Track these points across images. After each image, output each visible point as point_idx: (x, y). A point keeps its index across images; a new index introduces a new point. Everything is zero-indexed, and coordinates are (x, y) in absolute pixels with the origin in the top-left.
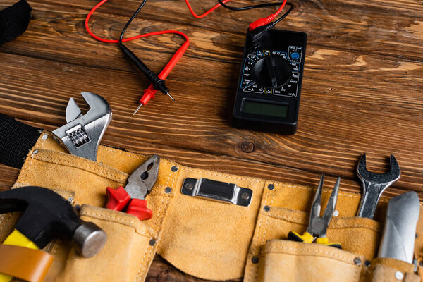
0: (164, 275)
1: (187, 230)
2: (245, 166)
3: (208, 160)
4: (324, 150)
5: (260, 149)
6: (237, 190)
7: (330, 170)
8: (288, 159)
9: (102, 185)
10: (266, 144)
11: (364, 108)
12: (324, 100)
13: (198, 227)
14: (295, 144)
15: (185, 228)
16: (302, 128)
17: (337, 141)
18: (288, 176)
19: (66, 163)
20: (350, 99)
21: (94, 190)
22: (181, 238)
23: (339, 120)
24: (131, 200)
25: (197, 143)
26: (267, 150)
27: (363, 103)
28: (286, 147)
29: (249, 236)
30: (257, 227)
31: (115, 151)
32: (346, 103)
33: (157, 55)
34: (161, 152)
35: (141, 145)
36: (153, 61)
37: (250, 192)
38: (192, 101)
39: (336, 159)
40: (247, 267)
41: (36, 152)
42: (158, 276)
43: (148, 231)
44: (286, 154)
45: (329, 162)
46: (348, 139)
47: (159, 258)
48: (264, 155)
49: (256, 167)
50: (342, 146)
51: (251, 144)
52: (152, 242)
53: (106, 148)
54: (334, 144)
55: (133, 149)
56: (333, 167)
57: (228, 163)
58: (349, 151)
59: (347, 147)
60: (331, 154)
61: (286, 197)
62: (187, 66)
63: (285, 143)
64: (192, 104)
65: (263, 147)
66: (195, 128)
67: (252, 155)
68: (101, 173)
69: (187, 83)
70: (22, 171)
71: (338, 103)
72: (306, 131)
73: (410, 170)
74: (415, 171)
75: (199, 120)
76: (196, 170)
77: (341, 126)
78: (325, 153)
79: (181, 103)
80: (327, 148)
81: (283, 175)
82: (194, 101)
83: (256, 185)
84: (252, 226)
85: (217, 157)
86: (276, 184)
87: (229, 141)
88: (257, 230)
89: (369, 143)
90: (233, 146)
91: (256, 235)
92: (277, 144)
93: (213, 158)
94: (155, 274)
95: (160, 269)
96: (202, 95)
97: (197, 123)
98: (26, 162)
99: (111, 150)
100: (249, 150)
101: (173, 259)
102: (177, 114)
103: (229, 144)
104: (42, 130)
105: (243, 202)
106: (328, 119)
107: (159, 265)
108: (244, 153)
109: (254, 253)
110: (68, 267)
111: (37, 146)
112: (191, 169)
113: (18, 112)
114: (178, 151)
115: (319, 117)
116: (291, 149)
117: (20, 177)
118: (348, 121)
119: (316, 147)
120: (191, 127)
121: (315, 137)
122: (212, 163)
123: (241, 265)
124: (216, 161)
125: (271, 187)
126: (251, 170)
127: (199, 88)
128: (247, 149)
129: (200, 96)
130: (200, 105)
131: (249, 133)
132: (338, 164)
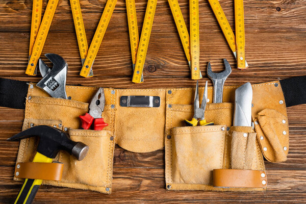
0: (122, 155)
1: (129, 128)
2: (152, 81)
5: (159, 68)
6: (151, 99)
8: (176, 72)
9: (75, 112)
11: (216, 29)
13: (135, 125)
14: (178, 61)
15: (128, 127)
18: (178, 83)
19: (50, 103)
20: (206, 24)
21: (71, 116)
22: (127, 134)
24: (94, 120)
25: (122, 72)
26: (163, 69)
28: (174, 64)
29: (163, 124)
30: (167, 118)
31: (76, 87)
32: (204, 27)
34: (102, 82)
37: (158, 98)
38: (112, 44)
40: (165, 142)
41: (30, 98)
42: (119, 156)
43: (108, 133)
44: (174, 68)
46: (209, 52)
47: (117, 146)
48: (162, 72)
49: (159, 80)
50: (206, 57)
51: (153, 67)
52: (112, 139)
53: (70, 87)
55: (86, 83)
59: (209, 57)
61: (179, 96)
63: (172, 61)
64: (113, 46)
65: (161, 67)
66: (118, 62)
67: (155, 74)
68: (73, 106)
70: (26, 111)
75: (120, 56)
76: (125, 90)
81: (175, 83)
82: (114, 44)
83: (161, 93)
84: (164, 117)
86: (172, 90)
88: (167, 120)
89: (221, 52)
91: (167, 123)
92: (168, 63)
94: (117, 155)
95: (119, 152)
96: (118, 39)
97: (119, 59)
98: (27, 105)
99: (73, 87)
100: (153, 70)
101: (125, 146)
102: (106, 55)
104: (29, 82)
105: (156, 105)
107: (118, 149)
108: (151, 73)
109: (168, 134)
110: (72, 166)
111: (29, 94)
112: (122, 90)
113: (9, 73)
114: (112, 79)
116: (176, 65)
117: (26, 115)
118: (207, 40)
120: (116, 62)
123: (162, 141)
125: (170, 92)
126: (156, 83)
127: (115, 34)
128: (151, 70)
129: (116, 40)
130: (118, 46)
131: (150, 59)
132: (205, 69)
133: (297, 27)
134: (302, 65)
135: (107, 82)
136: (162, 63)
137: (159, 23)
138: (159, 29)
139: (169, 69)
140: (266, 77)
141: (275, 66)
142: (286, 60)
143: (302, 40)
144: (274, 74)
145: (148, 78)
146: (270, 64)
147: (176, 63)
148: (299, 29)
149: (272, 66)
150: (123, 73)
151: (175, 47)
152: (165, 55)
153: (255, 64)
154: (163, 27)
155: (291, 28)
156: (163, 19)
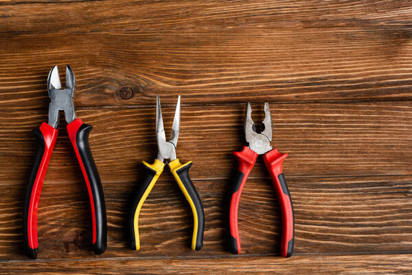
0: (80, 238)
2: (128, 113)
4: (199, 80)
5: (138, 92)
7: (208, 99)
8: (167, 97)
10: (143, 85)
11: (230, 24)
12: (190, 23)
14: (170, 79)
16: (174, 60)
17: (210, 67)
20: (214, 17)
23: (207, 43)
26: (145, 92)
27: (228, 19)
28: (162, 84)
32: (212, 22)
33: (11, 9)
35: (23, 115)
36: (8, 16)
38: (60, 54)
39: (211, 87)
42: (75, 241)
44: (163, 92)
45: (206, 91)
46: (220, 62)
48: (144, 98)
49: (138, 112)
50: (215, 71)
51: (129, 90)
54: (207, 71)
56: (210, 95)
57: (111, 115)
58: (222, 75)
59: (220, 71)
60: (206, 82)
62: (45, 15)
63: (160, 80)
65: (141, 90)
67: (132, 101)
69: (49, 35)
71: (204, 25)
72: (179, 62)
73: (281, 82)
74: (286, 82)
77: (211, 50)
78: (200, 82)
79: (51, 60)
80: (202, 77)
82: (62, 54)
85: (99, 111)
87: (107, 91)
89: (240, 62)
90: (112, 95)
92: (154, 83)
93: (96, 112)
94: (72, 239)
95: (75, 233)
96: (69, 45)
100: (129, 95)
103: (107, 94)
106: (197, 44)
107: (73, 230)
108: (125, 101)
115: (188, 44)
116: (167, 86)
118: (217, 42)
119: (191, 78)
121: (189, 67)
122: (97, 117)
124: (99, 114)
126: (134, 117)
127: (65, 38)
128: (126, 96)
129: (66, 48)
130: (70, 57)
131: (123, 78)
132: (214, 91)
133: (363, 18)
134: (373, 79)
136: (143, 84)
137: (138, 17)
138: (136, 28)
139: (156, 92)
140: (316, 102)
141: (330, 83)
142: (346, 72)
143: (372, 39)
144: (327, 96)
145: (121, 109)
146: (320, 79)
147: (166, 82)
148: (367, 21)
149: (324, 83)
151: (164, 57)
152: (148, 71)
153: (297, 81)
154: (142, 23)
155: (354, 19)
156: (144, 10)
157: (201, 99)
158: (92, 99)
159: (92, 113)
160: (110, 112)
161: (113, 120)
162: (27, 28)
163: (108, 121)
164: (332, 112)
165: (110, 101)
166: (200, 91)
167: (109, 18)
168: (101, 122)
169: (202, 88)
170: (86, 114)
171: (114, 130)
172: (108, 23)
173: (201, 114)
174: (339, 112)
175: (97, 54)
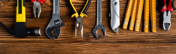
2: (97, 44)
3: (85, 45)
4: (121, 34)
7: (124, 40)
8: (110, 39)
14: (112, 33)
18: (111, 45)
26: (103, 38)
28: (109, 35)
34: (70, 45)
35: (62, 44)
44: (109, 38)
49: (101, 44)
56: (125, 39)
57: (92, 45)
60: (123, 35)
65: (102, 37)
67: (99, 40)
73: (148, 35)
74: (150, 35)
78: (121, 35)
81: (110, 45)
85: (88, 43)
90: (92, 38)
93: (87, 44)
100: (98, 39)
103: (90, 38)
108: (96, 40)
113: (18, 40)
114: (75, 44)
122: (87, 45)
126: (99, 46)
132: (126, 38)
135: (72, 45)
139: (107, 38)
140: (159, 42)
141: (164, 36)
142: (170, 32)
144: (163, 40)
145: (95, 43)
146: (161, 35)
147: (110, 34)
149: (162, 36)
150: (81, 40)
153: (153, 35)
157: (121, 40)
158: (86, 39)
159: (85, 44)
160: (91, 44)
161: (93, 46)
162: (64, 15)
163: (90, 47)
164: (164, 46)
165: (91, 40)
166: (121, 38)
167: (91, 12)
168: (88, 47)
169: (122, 36)
170: (83, 44)
171: (93, 50)
172: (91, 14)
173: (122, 45)
174: (167, 46)
175: (87, 24)
